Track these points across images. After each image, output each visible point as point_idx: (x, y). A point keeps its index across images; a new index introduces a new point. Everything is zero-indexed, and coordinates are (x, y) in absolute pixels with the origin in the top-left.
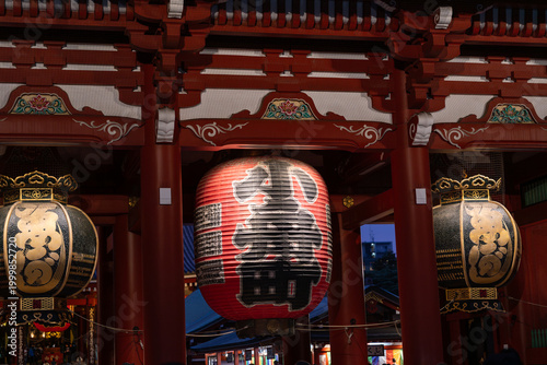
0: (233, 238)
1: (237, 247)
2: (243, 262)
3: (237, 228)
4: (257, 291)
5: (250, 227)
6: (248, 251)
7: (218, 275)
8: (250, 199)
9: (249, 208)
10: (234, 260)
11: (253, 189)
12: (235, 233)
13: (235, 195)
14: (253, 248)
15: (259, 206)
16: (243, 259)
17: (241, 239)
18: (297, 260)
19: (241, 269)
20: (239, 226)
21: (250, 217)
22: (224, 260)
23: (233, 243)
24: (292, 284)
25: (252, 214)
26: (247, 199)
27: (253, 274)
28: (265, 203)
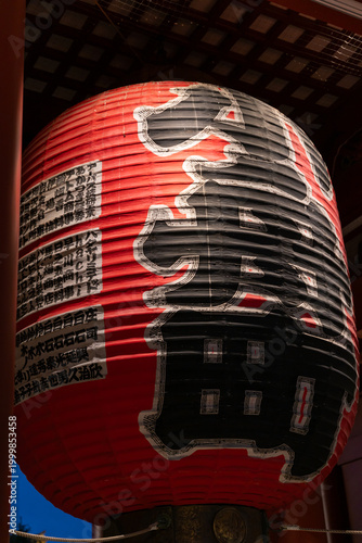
0: (136, 244)
1: (149, 268)
2: (168, 309)
3: (150, 217)
4: (210, 401)
5: (190, 214)
6: (184, 279)
7: (85, 355)
8: (190, 145)
9: (187, 167)
10: (141, 304)
11: (196, 125)
12: (145, 230)
13: (141, 138)
14: (199, 272)
15: (214, 164)
16: (170, 301)
17: (163, 246)
18: (317, 322)
19: (164, 330)
20: (157, 211)
21: (191, 189)
22: (107, 308)
23: (137, 257)
24: (305, 388)
25: (197, 183)
26: (179, 148)
27: (200, 345)
28: (230, 159)
